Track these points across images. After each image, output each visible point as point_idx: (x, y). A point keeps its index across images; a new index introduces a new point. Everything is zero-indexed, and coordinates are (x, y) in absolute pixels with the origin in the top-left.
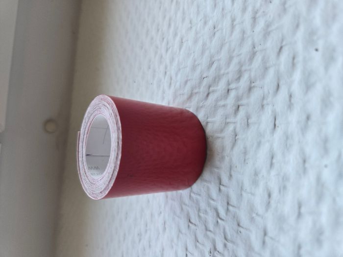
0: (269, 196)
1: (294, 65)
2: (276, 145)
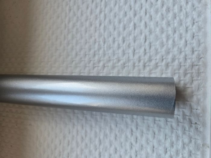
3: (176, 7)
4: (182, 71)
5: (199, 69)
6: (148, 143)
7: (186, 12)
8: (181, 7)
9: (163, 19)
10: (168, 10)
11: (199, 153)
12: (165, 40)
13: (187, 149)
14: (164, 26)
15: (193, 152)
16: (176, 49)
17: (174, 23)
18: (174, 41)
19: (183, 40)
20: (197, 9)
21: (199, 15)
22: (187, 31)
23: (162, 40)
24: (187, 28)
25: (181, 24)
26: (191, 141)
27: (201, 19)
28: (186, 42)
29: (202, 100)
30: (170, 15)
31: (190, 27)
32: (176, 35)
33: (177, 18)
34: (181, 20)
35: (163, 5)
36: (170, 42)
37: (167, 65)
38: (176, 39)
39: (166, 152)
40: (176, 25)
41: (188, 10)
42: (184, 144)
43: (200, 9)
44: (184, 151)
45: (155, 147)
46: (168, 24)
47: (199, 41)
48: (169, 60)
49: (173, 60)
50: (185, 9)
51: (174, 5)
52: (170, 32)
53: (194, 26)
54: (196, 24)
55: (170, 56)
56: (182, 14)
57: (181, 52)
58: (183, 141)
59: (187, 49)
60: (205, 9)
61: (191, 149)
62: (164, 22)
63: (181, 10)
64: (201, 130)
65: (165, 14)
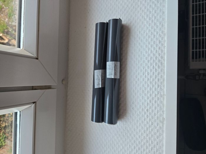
0: (143, 91)
1: (146, 71)
2: (144, 83)
3: (152, 36)
4: (154, 63)
5: (162, 63)
6: (140, 95)
7: (157, 38)
8: (155, 36)
9: (147, 41)
10: (149, 37)
11: (162, 98)
12: (147, 50)
13: (157, 97)
14: (147, 44)
15: (159, 98)
16: (152, 54)
17: (151, 43)
18: (151, 51)
19: (155, 50)
20: (161, 36)
21: (162, 39)
22: (157, 46)
23: (146, 51)
24: (157, 45)
25: (154, 43)
26: (158, 93)
27: (163, 41)
28: (157, 51)
29: (163, 76)
30: (150, 39)
31: (158, 44)
32: (152, 48)
33: (153, 40)
34: (154, 42)
35: (147, 35)
36: (150, 51)
37: (148, 61)
38: (152, 50)
39: (148, 99)
40: (152, 43)
41: (157, 37)
42: (155, 95)
43: (163, 36)
44: (156, 98)
45: (144, 97)
46: (149, 43)
47: (162, 50)
48: (149, 59)
49: (151, 59)
50: (156, 36)
51: (151, 35)
52: (150, 47)
53: (160, 44)
54: (161, 43)
55: (150, 57)
56: (155, 39)
57: (154, 56)
58: (155, 93)
59: (157, 54)
60: (165, 36)
61: (159, 97)
62: (147, 43)
63: (154, 37)
64: (163, 88)
65: (148, 39)
